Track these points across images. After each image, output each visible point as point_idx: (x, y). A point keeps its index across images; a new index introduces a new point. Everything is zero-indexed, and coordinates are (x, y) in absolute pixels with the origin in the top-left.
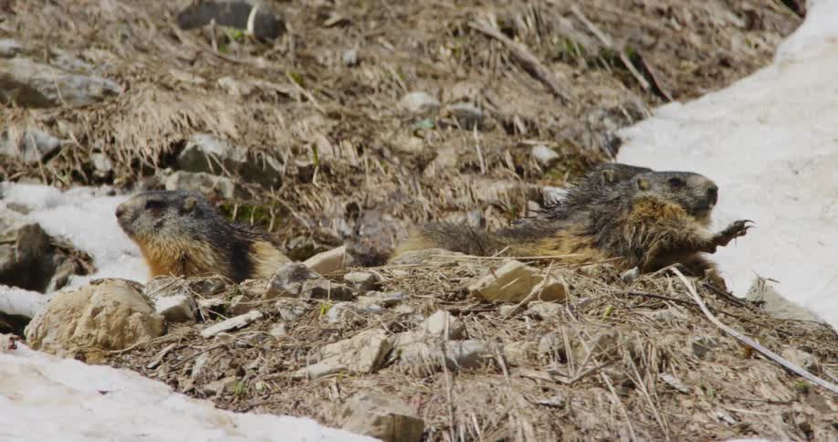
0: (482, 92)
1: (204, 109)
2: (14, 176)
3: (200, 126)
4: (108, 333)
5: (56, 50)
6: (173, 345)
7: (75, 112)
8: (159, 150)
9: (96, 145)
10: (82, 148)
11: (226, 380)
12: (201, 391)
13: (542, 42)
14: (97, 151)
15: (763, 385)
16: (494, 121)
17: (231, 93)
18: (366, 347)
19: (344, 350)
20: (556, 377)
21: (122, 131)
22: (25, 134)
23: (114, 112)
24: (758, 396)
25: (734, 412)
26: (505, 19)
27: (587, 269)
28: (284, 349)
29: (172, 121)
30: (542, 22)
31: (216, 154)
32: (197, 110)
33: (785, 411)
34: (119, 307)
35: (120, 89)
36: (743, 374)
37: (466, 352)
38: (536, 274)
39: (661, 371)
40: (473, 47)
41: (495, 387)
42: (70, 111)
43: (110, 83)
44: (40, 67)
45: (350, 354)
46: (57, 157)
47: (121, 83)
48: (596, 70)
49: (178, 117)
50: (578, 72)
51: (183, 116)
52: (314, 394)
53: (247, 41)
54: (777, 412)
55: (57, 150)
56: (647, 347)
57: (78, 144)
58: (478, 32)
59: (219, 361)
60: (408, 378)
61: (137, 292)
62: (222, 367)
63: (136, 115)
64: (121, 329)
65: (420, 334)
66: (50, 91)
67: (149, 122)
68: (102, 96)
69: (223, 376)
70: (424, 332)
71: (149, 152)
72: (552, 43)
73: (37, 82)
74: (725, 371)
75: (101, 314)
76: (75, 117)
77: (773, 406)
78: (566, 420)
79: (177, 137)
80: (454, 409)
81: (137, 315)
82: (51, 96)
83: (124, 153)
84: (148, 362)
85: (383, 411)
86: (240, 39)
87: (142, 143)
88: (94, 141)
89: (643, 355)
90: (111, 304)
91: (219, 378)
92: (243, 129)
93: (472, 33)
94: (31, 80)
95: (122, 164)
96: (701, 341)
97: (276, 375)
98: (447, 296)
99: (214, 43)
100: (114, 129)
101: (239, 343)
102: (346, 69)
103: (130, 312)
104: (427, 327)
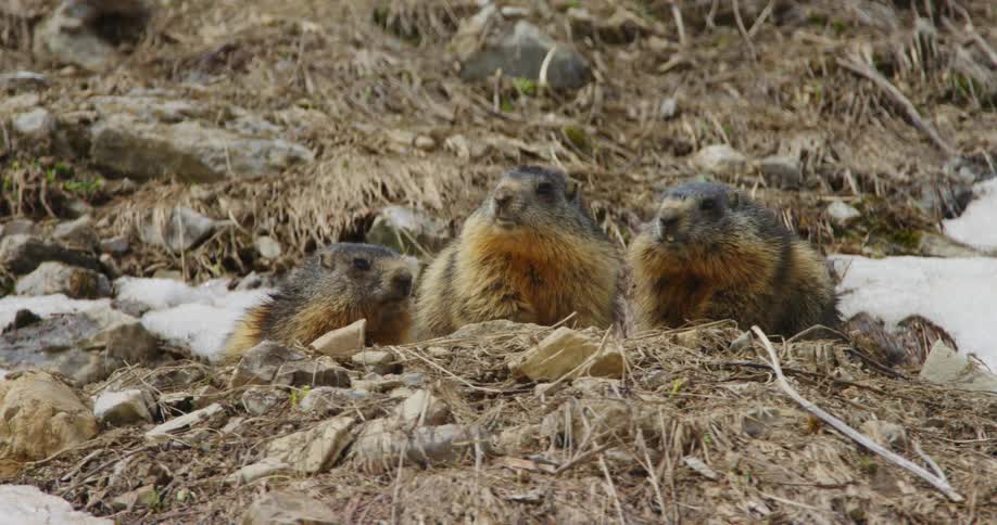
0: (828, 142)
1: (407, 175)
2: (148, 269)
3: (398, 196)
4: (25, 439)
5: (238, 111)
6: (100, 451)
7: (244, 185)
8: (340, 228)
9: (265, 226)
10: (244, 231)
11: (141, 490)
12: (108, 505)
13: (928, 79)
14: (265, 233)
15: (819, 466)
16: (818, 177)
17: (460, 154)
18: (318, 440)
19: (292, 447)
20: (542, 466)
21: (298, 208)
22: (172, 216)
23: (293, 183)
24: (809, 480)
25: (772, 501)
26: (882, 53)
27: (684, 336)
28: (226, 448)
29: (364, 192)
30: (932, 53)
31: (408, 230)
32: (397, 176)
33: (837, 496)
34: (40, 406)
35: (309, 155)
36: (797, 453)
37: (438, 440)
38: (589, 343)
39: (686, 453)
40: (837, 90)
41: (459, 481)
42: (237, 185)
43: (298, 148)
44: (209, 132)
45: (297, 450)
46: (210, 241)
47: (312, 148)
48: (991, 111)
49: (371, 186)
50: (964, 114)
51: (375, 184)
52: (238, 502)
53: (540, 93)
54: (825, 498)
55: (210, 233)
56: (671, 423)
57: (238, 226)
58: (846, 70)
59: (136, 467)
60: (361, 477)
61: (67, 387)
62: (139, 474)
63: (319, 187)
64: (43, 433)
65: (392, 422)
66: (218, 161)
67: (335, 193)
68: (284, 164)
69: (140, 485)
70: (397, 417)
71: (327, 231)
72: (941, 80)
73: (201, 151)
74: (774, 450)
75: (17, 416)
76: (244, 192)
77: (823, 491)
78: (542, 519)
79: (364, 211)
80: (400, 512)
81: (61, 415)
82: (219, 168)
83: (299, 235)
84: (64, 474)
85: (289, 517)
86: (530, 91)
87: (321, 221)
88: (263, 221)
89: (664, 435)
90: (29, 403)
91: (135, 488)
92: (450, 197)
93: (840, 72)
94: (194, 149)
95: (295, 249)
96: (754, 415)
97: (204, 481)
98: (482, 377)
99: (496, 98)
100: (289, 206)
101: (175, 444)
102: (662, 123)
103: (54, 412)
104: (403, 411)
